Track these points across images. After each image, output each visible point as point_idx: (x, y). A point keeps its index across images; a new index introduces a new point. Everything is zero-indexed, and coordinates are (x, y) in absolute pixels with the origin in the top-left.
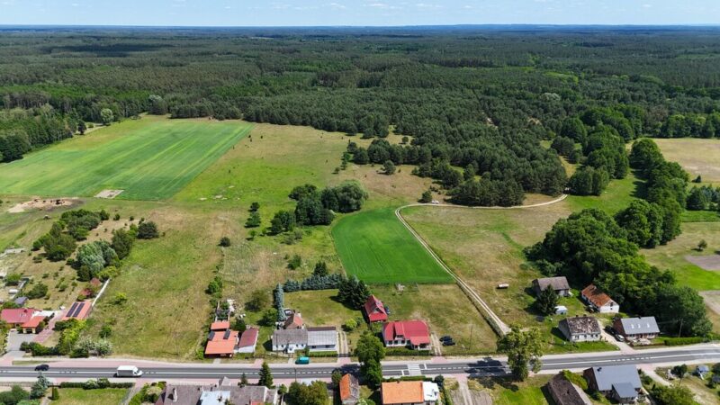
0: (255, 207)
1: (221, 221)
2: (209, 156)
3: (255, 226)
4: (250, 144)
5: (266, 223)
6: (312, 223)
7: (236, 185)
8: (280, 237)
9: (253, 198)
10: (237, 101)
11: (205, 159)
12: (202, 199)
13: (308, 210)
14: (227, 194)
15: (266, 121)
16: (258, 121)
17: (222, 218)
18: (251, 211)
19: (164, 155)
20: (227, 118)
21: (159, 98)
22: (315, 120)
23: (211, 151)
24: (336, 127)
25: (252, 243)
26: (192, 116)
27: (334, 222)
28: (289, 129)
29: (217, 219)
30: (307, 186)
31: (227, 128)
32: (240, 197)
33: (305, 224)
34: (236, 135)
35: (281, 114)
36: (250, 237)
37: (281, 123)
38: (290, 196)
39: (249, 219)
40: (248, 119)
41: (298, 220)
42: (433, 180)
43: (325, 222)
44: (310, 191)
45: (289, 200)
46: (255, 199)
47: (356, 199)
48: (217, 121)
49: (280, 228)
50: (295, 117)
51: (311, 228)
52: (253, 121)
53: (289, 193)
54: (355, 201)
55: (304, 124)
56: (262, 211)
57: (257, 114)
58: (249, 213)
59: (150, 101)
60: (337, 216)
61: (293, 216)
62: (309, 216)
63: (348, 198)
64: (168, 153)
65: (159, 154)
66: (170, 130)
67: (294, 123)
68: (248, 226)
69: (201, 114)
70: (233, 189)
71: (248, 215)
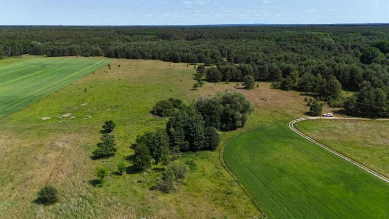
0: (109, 127)
1: (58, 149)
2: (69, 79)
3: (108, 156)
4: (109, 71)
5: (124, 149)
6: (193, 149)
7: (90, 103)
8: (146, 175)
9: (107, 116)
10: (100, 45)
11: (65, 81)
12: (44, 118)
13: (186, 129)
14: (77, 112)
15: (122, 57)
16: (116, 57)
17: (60, 145)
18: (102, 132)
19: (25, 79)
20: (92, 55)
21: (39, 43)
22: (163, 55)
23: (72, 75)
24: (180, 59)
25: (100, 191)
26: (63, 55)
27: (221, 145)
28: (141, 62)
29: (52, 147)
30: (171, 100)
31: (90, 61)
32: (92, 115)
33: (182, 150)
34: (97, 65)
35: (134, 51)
36: (96, 178)
37: (134, 58)
38: (152, 112)
39: (99, 145)
40: (109, 56)
41: (172, 144)
42: (300, 93)
43: (210, 146)
44: (175, 106)
45: (152, 117)
46: (109, 117)
47: (242, 112)
48: (83, 57)
49: (147, 160)
50: (146, 53)
51: (191, 157)
52: (112, 57)
53: (151, 109)
54: (241, 115)
55: (153, 58)
56: (117, 133)
57: (116, 51)
58: (101, 135)
59: (32, 46)
60: (223, 137)
61: (165, 140)
62: (187, 138)
63: (232, 111)
64: (29, 77)
65: (21, 78)
66: (41, 63)
67: (145, 58)
68: (96, 157)
69: (72, 53)
70: (86, 107)
71: (98, 138)
